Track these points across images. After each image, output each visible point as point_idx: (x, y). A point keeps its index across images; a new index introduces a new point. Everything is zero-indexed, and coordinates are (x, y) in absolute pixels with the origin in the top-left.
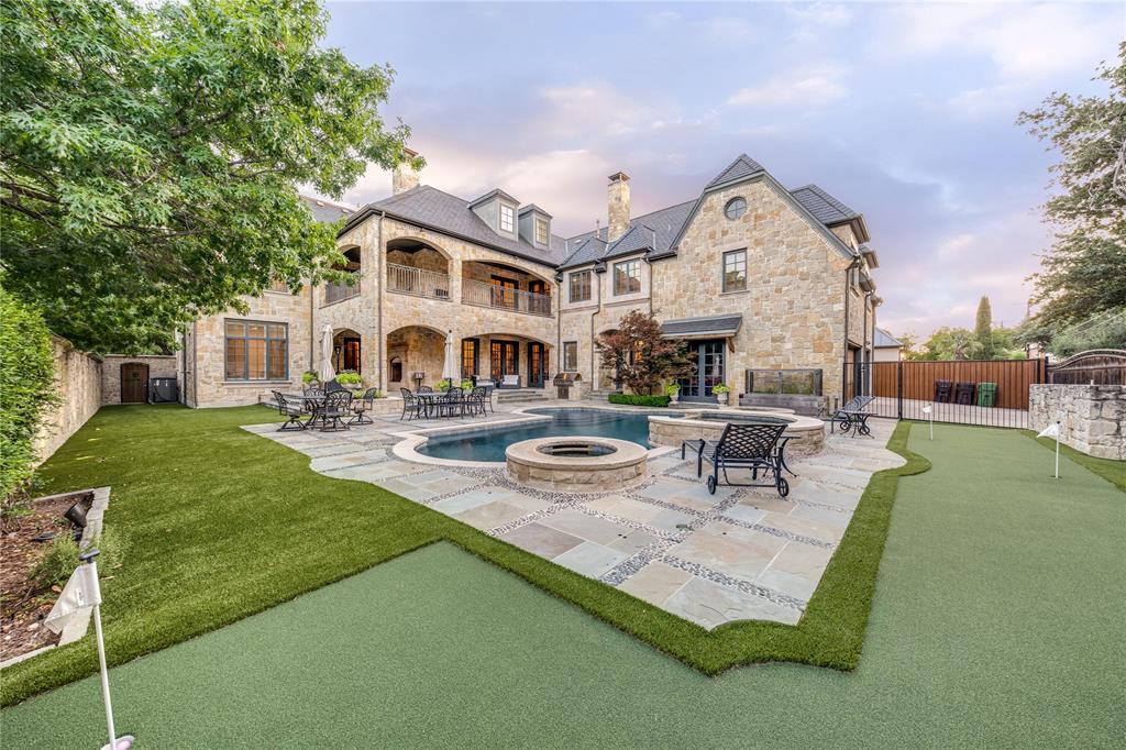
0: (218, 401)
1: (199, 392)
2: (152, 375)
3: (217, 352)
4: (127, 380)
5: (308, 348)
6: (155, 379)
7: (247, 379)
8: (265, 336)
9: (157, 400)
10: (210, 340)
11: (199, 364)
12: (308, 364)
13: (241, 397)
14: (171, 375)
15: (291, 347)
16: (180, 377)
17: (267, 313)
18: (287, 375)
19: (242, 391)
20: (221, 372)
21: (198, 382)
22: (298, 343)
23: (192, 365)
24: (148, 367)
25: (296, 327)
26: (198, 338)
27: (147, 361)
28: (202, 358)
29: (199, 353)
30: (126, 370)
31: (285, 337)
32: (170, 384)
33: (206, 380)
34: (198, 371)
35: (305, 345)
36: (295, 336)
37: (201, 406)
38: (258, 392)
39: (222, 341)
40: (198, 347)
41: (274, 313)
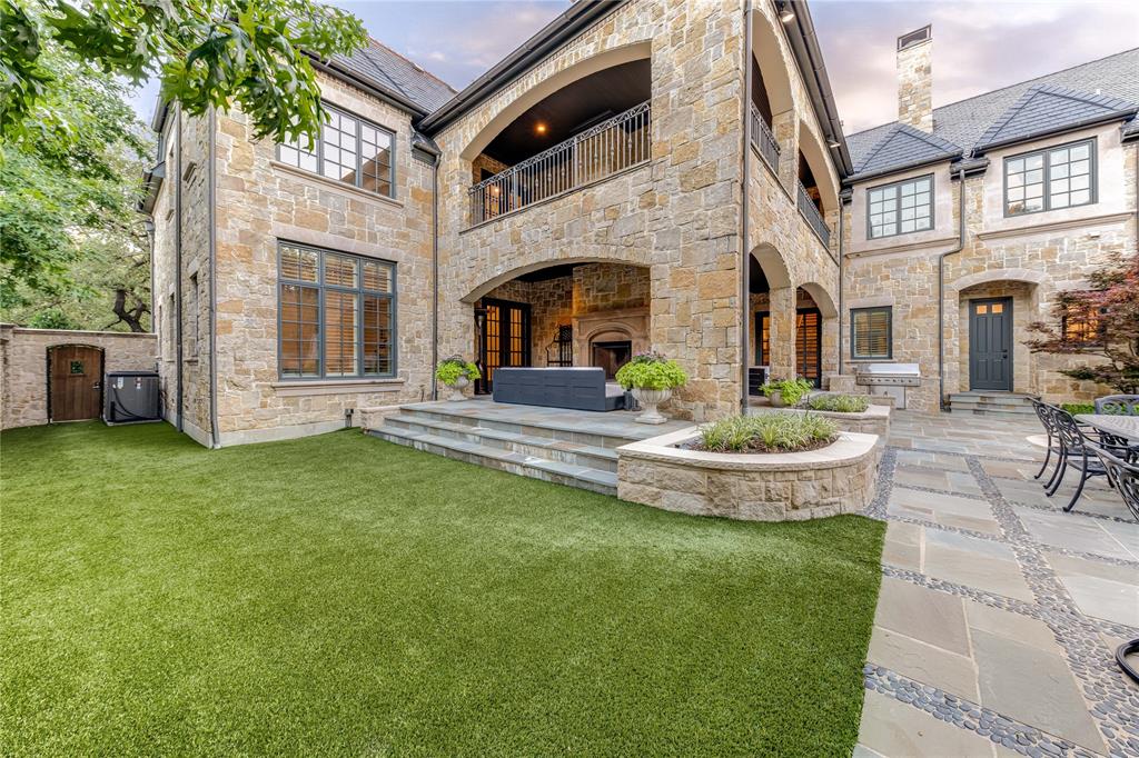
0: (264, 426)
1: (220, 408)
2: (110, 368)
3: (262, 313)
4: (58, 377)
5: (428, 314)
6: (115, 376)
7: (323, 377)
8: (355, 286)
9: (118, 416)
10: (246, 283)
11: (222, 341)
12: (429, 346)
13: (311, 416)
14: (147, 367)
15: (402, 310)
16: (168, 372)
17: (362, 238)
18: (396, 368)
19: (314, 401)
20: (269, 362)
21: (220, 385)
22: (414, 303)
23: (204, 345)
24: (103, 352)
25: (409, 271)
26: (220, 279)
27: (100, 342)
28: (228, 327)
29: (221, 316)
30: (60, 358)
31: (389, 290)
32: (147, 387)
33: (236, 379)
34: (220, 358)
35: (425, 306)
36: (408, 289)
37: (227, 440)
38: (344, 402)
39: (272, 289)
40: (219, 299)
41: (373, 238)
